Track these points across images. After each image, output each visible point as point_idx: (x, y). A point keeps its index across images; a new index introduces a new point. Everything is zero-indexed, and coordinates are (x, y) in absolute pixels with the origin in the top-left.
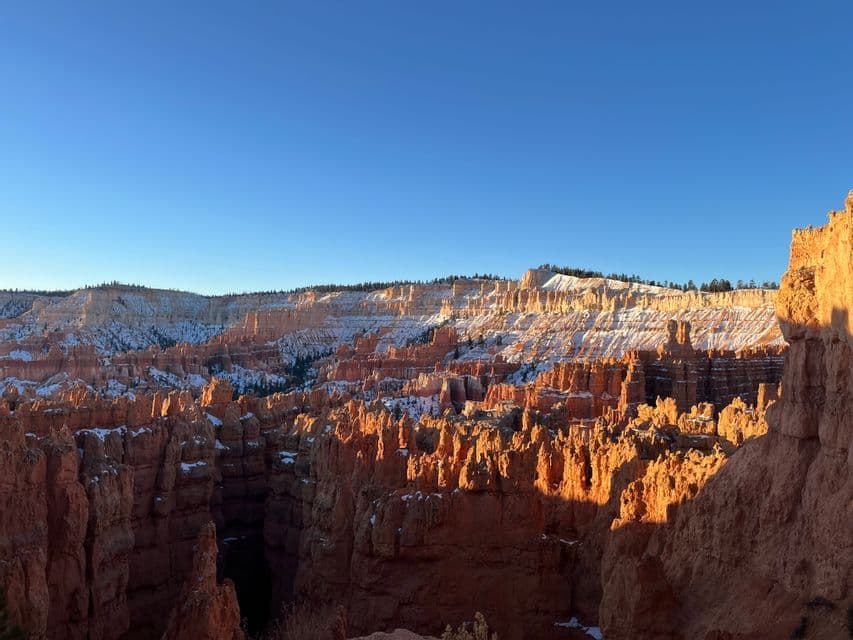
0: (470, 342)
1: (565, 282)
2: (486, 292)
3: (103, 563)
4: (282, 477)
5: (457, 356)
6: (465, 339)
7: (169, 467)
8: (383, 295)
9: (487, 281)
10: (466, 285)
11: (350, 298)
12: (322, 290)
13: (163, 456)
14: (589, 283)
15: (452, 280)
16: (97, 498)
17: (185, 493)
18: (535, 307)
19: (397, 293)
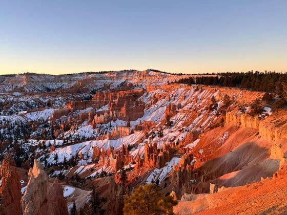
1: (153, 73)
2: (134, 74)
8: (107, 75)
9: (133, 71)
10: (128, 72)
11: (99, 76)
12: (89, 73)
14: (158, 73)
15: (125, 71)
18: (147, 78)
19: (111, 74)
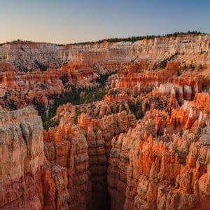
0: (185, 67)
3: (60, 206)
4: (114, 160)
5: (179, 75)
6: (182, 65)
7: (72, 158)
9: (194, 35)
13: (69, 153)
16: (57, 182)
17: (78, 167)
